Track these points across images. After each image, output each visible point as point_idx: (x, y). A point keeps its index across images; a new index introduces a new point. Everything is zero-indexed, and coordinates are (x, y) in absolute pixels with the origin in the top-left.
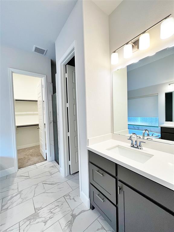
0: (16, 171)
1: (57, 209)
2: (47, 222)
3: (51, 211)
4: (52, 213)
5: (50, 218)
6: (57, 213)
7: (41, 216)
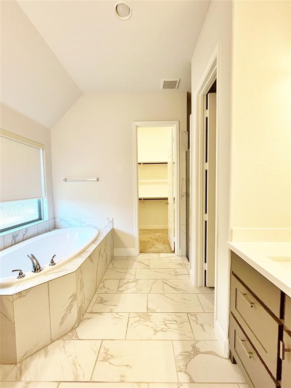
0: (137, 254)
1: (173, 324)
2: (157, 331)
3: (166, 322)
4: (166, 324)
5: (162, 330)
6: (172, 330)
7: (152, 321)
